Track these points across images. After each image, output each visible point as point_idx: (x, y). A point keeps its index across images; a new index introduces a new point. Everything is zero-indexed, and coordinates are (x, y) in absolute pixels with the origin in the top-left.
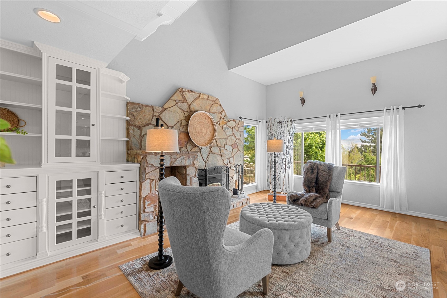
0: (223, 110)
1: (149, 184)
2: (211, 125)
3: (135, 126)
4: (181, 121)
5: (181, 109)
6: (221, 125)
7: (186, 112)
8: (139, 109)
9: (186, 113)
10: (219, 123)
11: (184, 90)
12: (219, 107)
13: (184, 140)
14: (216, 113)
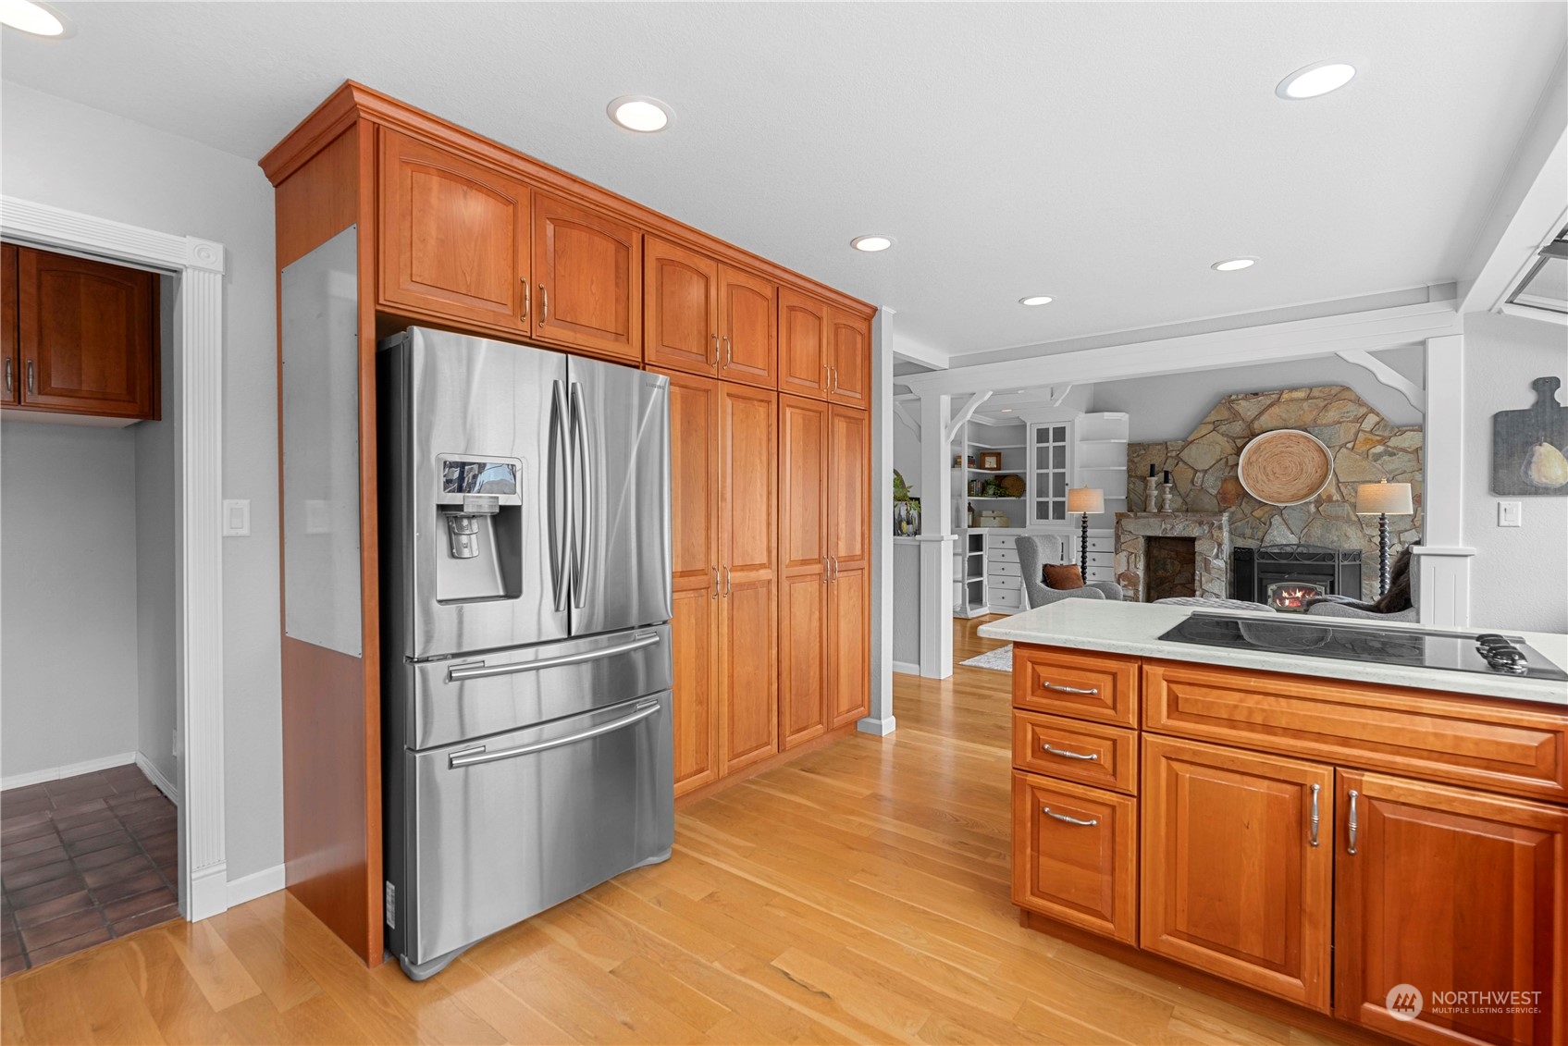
0: (1372, 411)
1: (1126, 559)
2: (1316, 455)
3: (1136, 476)
4: (1227, 458)
5: (1227, 436)
6: (1361, 448)
7: (1239, 438)
8: (1143, 452)
9: (1238, 441)
10: (1350, 445)
11: (1233, 397)
12: (1351, 407)
13: (1233, 492)
14: (1341, 423)
